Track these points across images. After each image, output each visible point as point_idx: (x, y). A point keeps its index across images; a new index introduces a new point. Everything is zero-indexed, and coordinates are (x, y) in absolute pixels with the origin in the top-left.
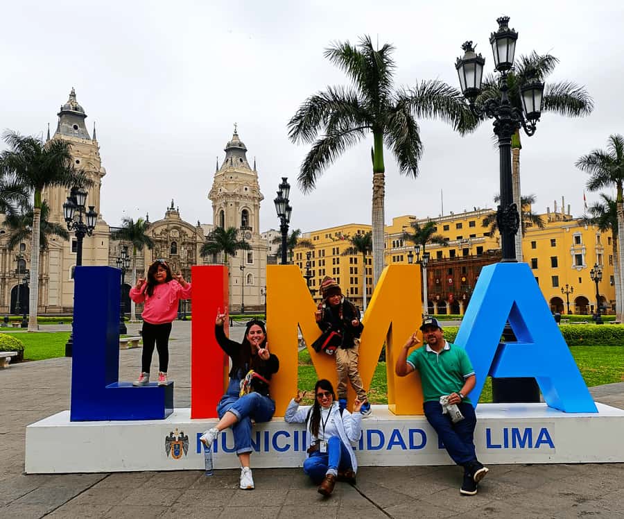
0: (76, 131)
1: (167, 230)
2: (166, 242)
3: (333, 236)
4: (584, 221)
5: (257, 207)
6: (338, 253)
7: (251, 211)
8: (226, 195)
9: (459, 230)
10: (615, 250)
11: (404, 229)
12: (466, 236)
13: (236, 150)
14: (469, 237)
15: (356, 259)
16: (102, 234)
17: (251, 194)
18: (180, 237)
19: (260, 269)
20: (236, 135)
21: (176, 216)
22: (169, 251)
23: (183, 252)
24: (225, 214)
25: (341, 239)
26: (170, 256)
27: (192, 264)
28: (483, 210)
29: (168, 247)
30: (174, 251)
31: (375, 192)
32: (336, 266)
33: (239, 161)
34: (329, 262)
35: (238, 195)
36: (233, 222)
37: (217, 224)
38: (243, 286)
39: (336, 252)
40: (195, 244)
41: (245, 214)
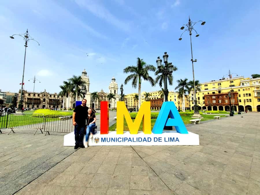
0: (85, 76)
1: (101, 94)
7: (116, 91)
9: (154, 94)
14: (155, 96)
16: (89, 94)
19: (117, 101)
21: (103, 91)
23: (104, 98)
24: (111, 91)
25: (133, 95)
30: (102, 97)
32: (132, 101)
33: (114, 81)
35: (114, 88)
36: (113, 92)
37: (110, 93)
38: (114, 104)
39: (131, 98)
40: (106, 96)
41: (115, 91)
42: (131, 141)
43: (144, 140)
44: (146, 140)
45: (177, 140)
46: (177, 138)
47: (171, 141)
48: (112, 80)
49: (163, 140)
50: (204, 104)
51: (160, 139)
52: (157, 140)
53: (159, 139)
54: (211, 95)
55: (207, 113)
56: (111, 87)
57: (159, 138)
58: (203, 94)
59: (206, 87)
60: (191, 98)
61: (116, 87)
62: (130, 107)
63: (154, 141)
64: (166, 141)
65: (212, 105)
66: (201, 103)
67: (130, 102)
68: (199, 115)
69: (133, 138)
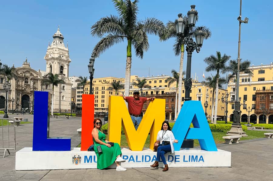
1: (23, 72)
3: (102, 81)
5: (68, 65)
6: (104, 89)
7: (66, 67)
8: (53, 58)
9: (155, 84)
11: (133, 81)
12: (158, 86)
13: (58, 37)
14: (159, 87)
15: (112, 92)
18: (30, 76)
19: (68, 93)
21: (28, 66)
22: (24, 82)
23: (31, 83)
24: (52, 67)
25: (106, 83)
26: (25, 84)
27: (35, 89)
29: (23, 80)
30: (26, 82)
32: (103, 95)
33: (60, 43)
34: (100, 92)
35: (59, 59)
36: (56, 71)
37: (48, 71)
38: (60, 101)
39: (103, 88)
40: (37, 80)
41: (62, 68)
42: (134, 161)
43: (153, 159)
45: (202, 159)
46: (201, 157)
47: (192, 161)
48: (54, 37)
49: (181, 158)
50: (253, 110)
51: (177, 157)
54: (268, 93)
55: (256, 128)
56: (50, 57)
58: (255, 89)
59: (261, 76)
60: (231, 97)
61: (64, 58)
62: (98, 109)
63: (169, 161)
64: (185, 160)
65: (267, 114)
66: (247, 108)
67: (100, 99)
68: (240, 131)
69: (137, 157)
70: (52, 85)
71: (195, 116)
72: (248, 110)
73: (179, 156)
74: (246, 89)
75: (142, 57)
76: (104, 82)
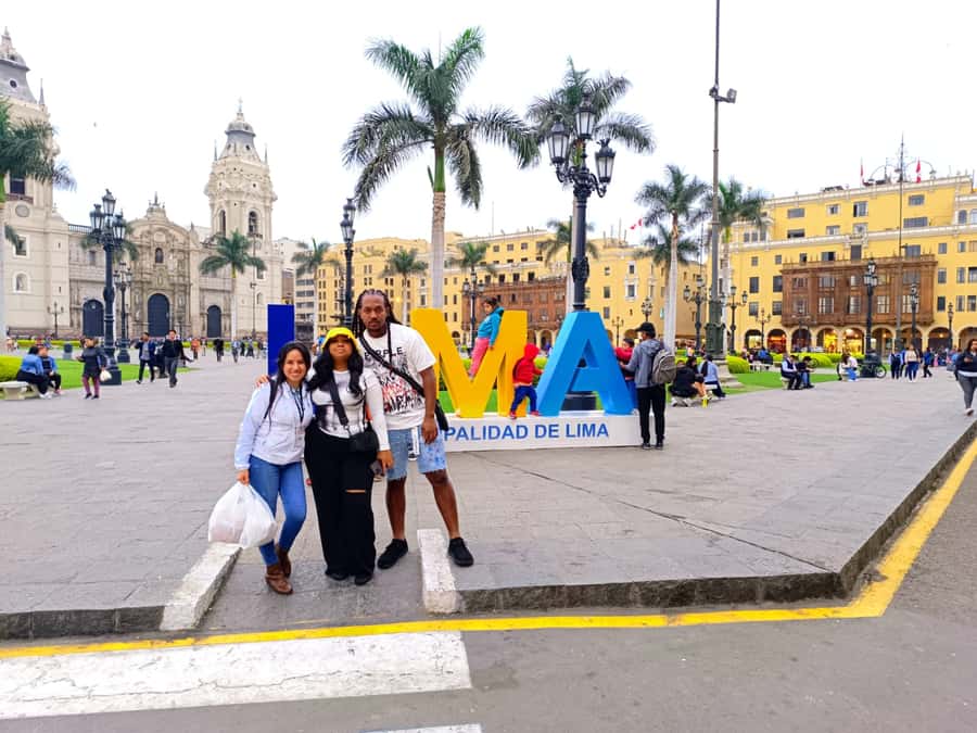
0: (14, 90)
1: (149, 232)
2: (150, 248)
3: (364, 251)
4: (640, 254)
5: (268, 209)
6: (370, 271)
8: (227, 190)
9: (511, 252)
10: (667, 283)
12: (517, 260)
13: (240, 133)
14: (520, 261)
15: (392, 280)
16: (59, 233)
17: (261, 194)
18: (168, 242)
19: (272, 286)
20: (240, 114)
21: (160, 215)
22: (153, 259)
23: (171, 262)
24: (226, 215)
25: (374, 255)
26: (154, 266)
27: (184, 276)
28: (537, 230)
29: (150, 254)
30: (159, 259)
31: (436, 213)
33: (245, 148)
34: (359, 280)
35: (246, 194)
36: (237, 225)
37: (215, 226)
38: (253, 307)
39: (367, 269)
40: (188, 252)
41: (253, 217)
42: (467, 439)
43: (505, 434)
44: (511, 434)
45: (604, 430)
46: (603, 426)
47: (583, 435)
48: (231, 133)
49: (562, 431)
51: (553, 428)
52: (545, 431)
53: (550, 431)
54: (815, 271)
56: (219, 188)
57: (551, 426)
58: (778, 259)
59: (796, 224)
63: (537, 436)
64: (570, 433)
65: (814, 326)
66: (758, 312)
69: (472, 429)
70: (230, 266)
71: (588, 343)
72: (760, 318)
73: (557, 425)
74: (755, 261)
75: (477, 206)
76: (369, 253)
